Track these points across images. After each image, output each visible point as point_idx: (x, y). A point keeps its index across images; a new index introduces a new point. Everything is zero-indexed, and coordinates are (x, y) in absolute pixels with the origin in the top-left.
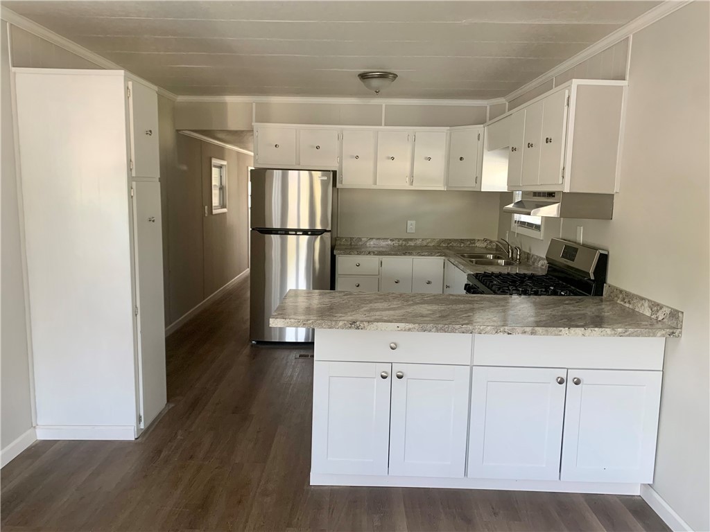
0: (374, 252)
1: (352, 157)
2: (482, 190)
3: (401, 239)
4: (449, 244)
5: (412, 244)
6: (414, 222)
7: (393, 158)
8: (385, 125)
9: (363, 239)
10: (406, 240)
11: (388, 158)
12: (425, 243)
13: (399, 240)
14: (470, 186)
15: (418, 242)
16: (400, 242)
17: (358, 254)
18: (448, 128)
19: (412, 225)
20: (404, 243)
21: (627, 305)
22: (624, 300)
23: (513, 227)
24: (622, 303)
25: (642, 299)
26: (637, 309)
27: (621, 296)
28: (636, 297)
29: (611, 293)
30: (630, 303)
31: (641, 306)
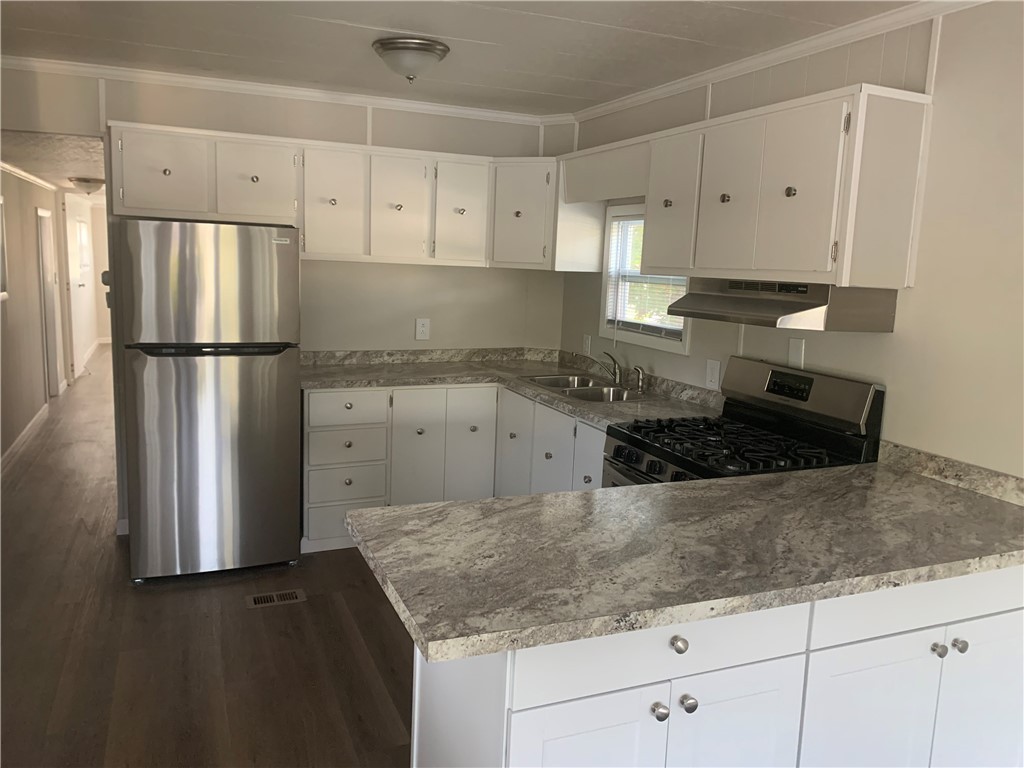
0: (378, 382)
1: (323, 200)
2: (557, 270)
3: (406, 351)
4: (484, 357)
5: (425, 359)
6: (427, 321)
7: (399, 207)
8: (373, 144)
9: (338, 354)
10: (416, 353)
11: (391, 206)
12: (446, 357)
13: (403, 352)
14: (533, 261)
15: (436, 356)
16: (405, 357)
17: (348, 386)
18: (491, 159)
19: (424, 330)
20: (412, 358)
21: (953, 482)
22: (940, 472)
23: (605, 331)
24: (937, 477)
25: (998, 474)
26: (981, 491)
27: (931, 465)
28: (980, 470)
29: (902, 458)
30: (960, 480)
31: (995, 487)
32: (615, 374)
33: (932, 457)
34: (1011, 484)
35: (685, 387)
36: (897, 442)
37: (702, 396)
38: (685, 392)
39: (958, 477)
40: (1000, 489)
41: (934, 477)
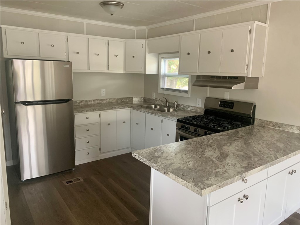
0: (96, 110)
1: (74, 52)
2: (146, 73)
3: (99, 100)
4: (122, 100)
5: (104, 102)
6: (105, 90)
7: (98, 55)
8: (86, 34)
9: (77, 102)
10: (102, 100)
11: (95, 54)
12: (111, 101)
13: (98, 100)
14: (139, 71)
15: (108, 101)
16: (98, 102)
17: (87, 112)
18: (124, 40)
19: (104, 92)
20: (100, 102)
21: (278, 128)
22: (274, 126)
23: (160, 91)
24: (273, 127)
25: (291, 126)
26: (286, 130)
27: (271, 124)
28: (286, 125)
29: (262, 123)
30: (280, 128)
31: (291, 129)
32: (167, 104)
33: (271, 122)
34: (295, 128)
35: (189, 107)
36: (260, 119)
37: (195, 109)
38: (190, 108)
39: (279, 127)
40: (292, 129)
41: (272, 127)
